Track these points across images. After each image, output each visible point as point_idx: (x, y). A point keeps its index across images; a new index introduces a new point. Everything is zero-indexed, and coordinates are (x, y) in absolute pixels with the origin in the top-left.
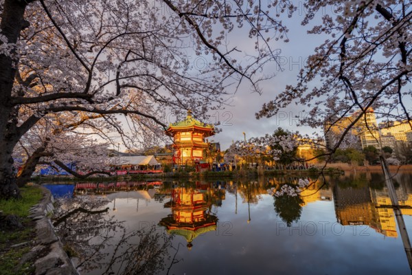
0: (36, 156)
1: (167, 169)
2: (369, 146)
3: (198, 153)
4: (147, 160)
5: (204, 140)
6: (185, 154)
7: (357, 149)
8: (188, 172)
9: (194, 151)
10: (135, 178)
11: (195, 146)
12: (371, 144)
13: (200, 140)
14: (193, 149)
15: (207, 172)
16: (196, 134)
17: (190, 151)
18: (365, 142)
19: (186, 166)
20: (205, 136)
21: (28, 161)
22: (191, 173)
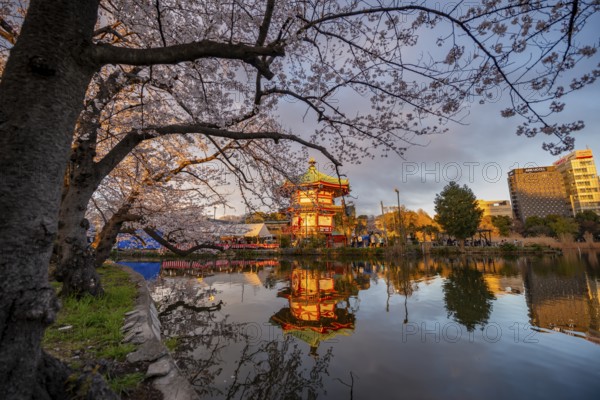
0: (117, 220)
1: (285, 243)
2: (585, 211)
3: (326, 221)
4: (257, 230)
5: (333, 202)
6: (309, 222)
7: (565, 216)
8: (315, 247)
9: (320, 218)
10: (240, 255)
11: (321, 211)
12: (588, 208)
13: (329, 201)
14: (319, 215)
15: (343, 248)
16: (322, 193)
17: (314, 218)
18: (578, 205)
19: (311, 239)
20: (334, 196)
21: (104, 228)
22: (319, 250)
